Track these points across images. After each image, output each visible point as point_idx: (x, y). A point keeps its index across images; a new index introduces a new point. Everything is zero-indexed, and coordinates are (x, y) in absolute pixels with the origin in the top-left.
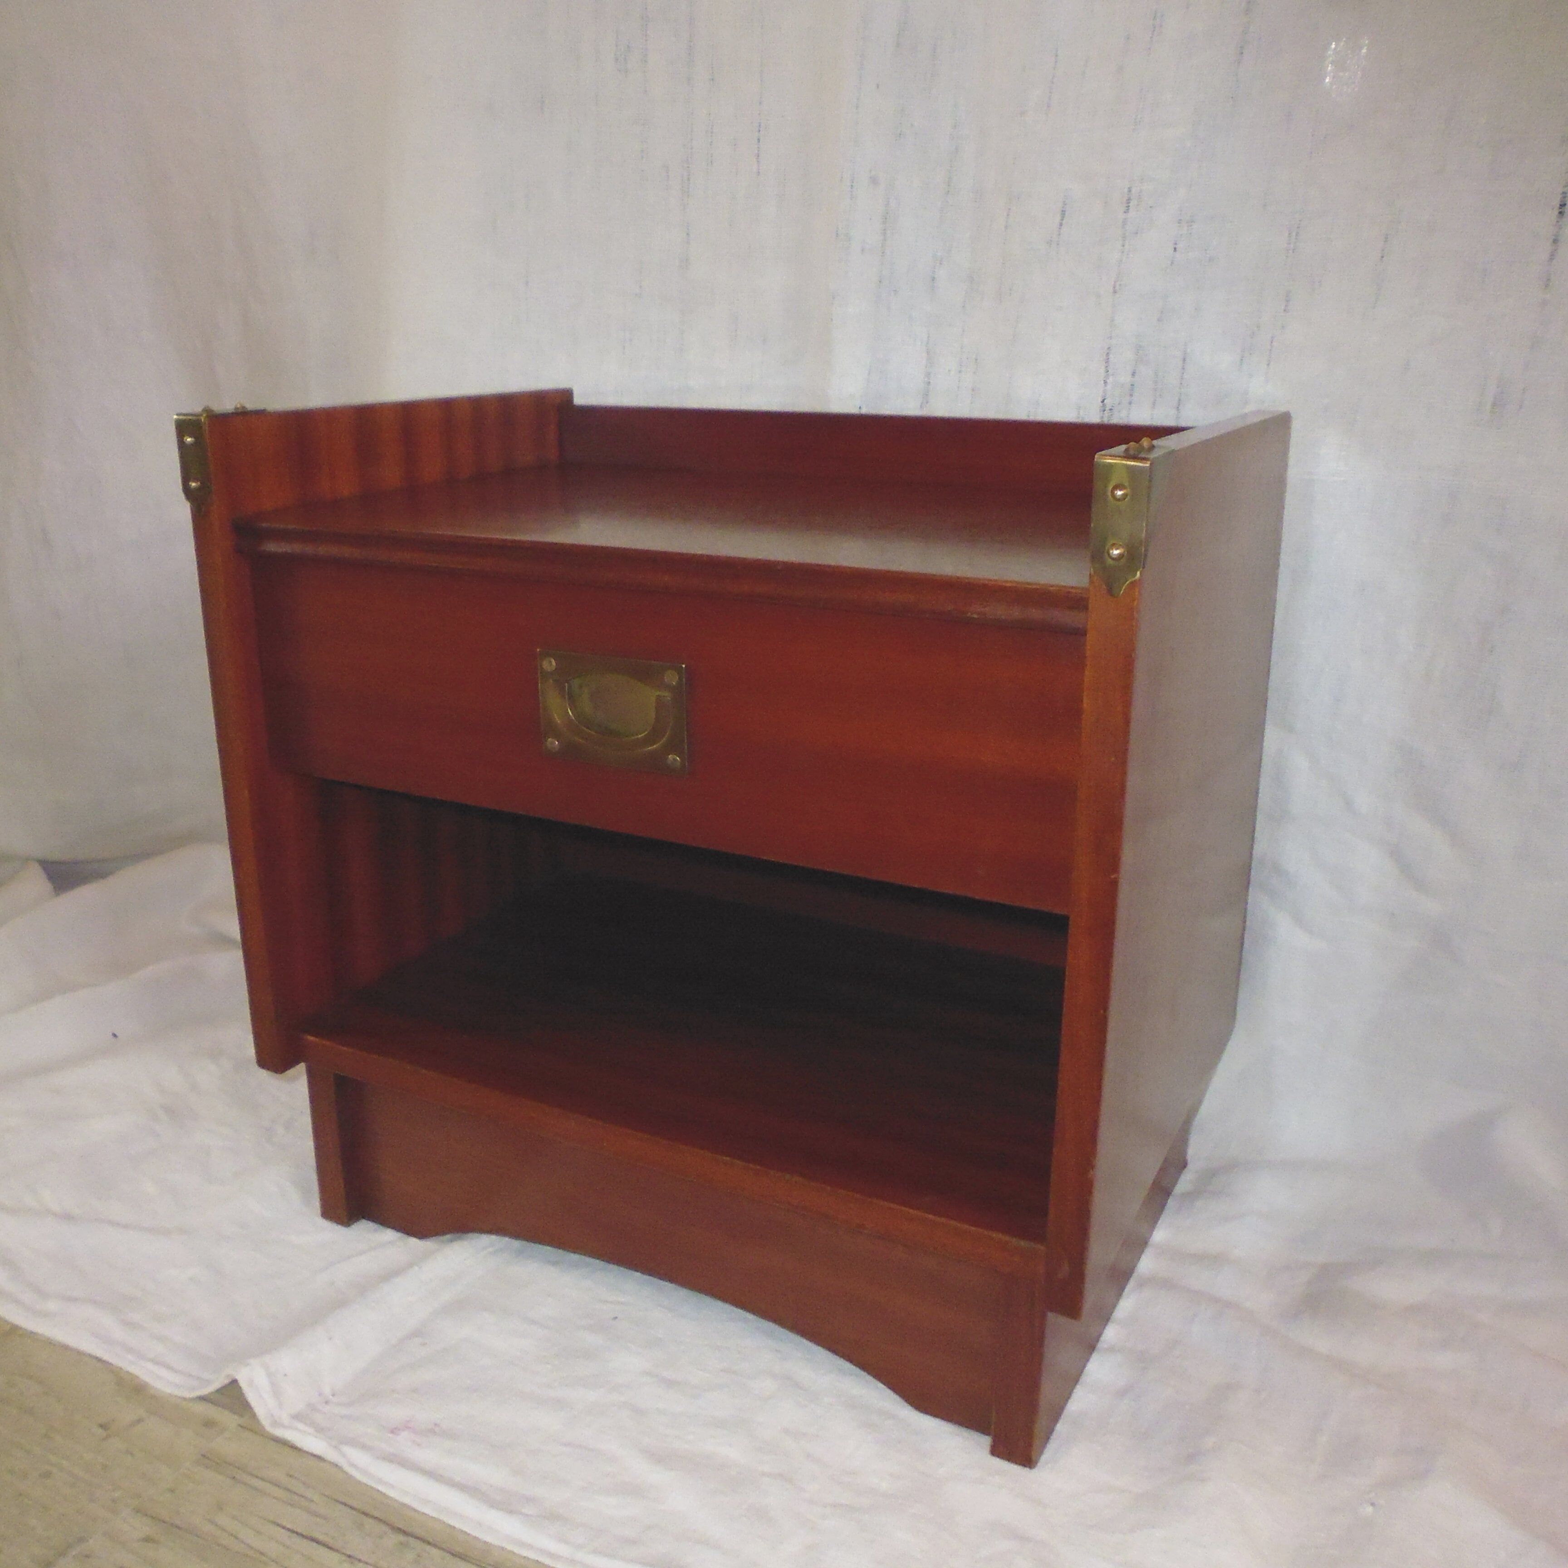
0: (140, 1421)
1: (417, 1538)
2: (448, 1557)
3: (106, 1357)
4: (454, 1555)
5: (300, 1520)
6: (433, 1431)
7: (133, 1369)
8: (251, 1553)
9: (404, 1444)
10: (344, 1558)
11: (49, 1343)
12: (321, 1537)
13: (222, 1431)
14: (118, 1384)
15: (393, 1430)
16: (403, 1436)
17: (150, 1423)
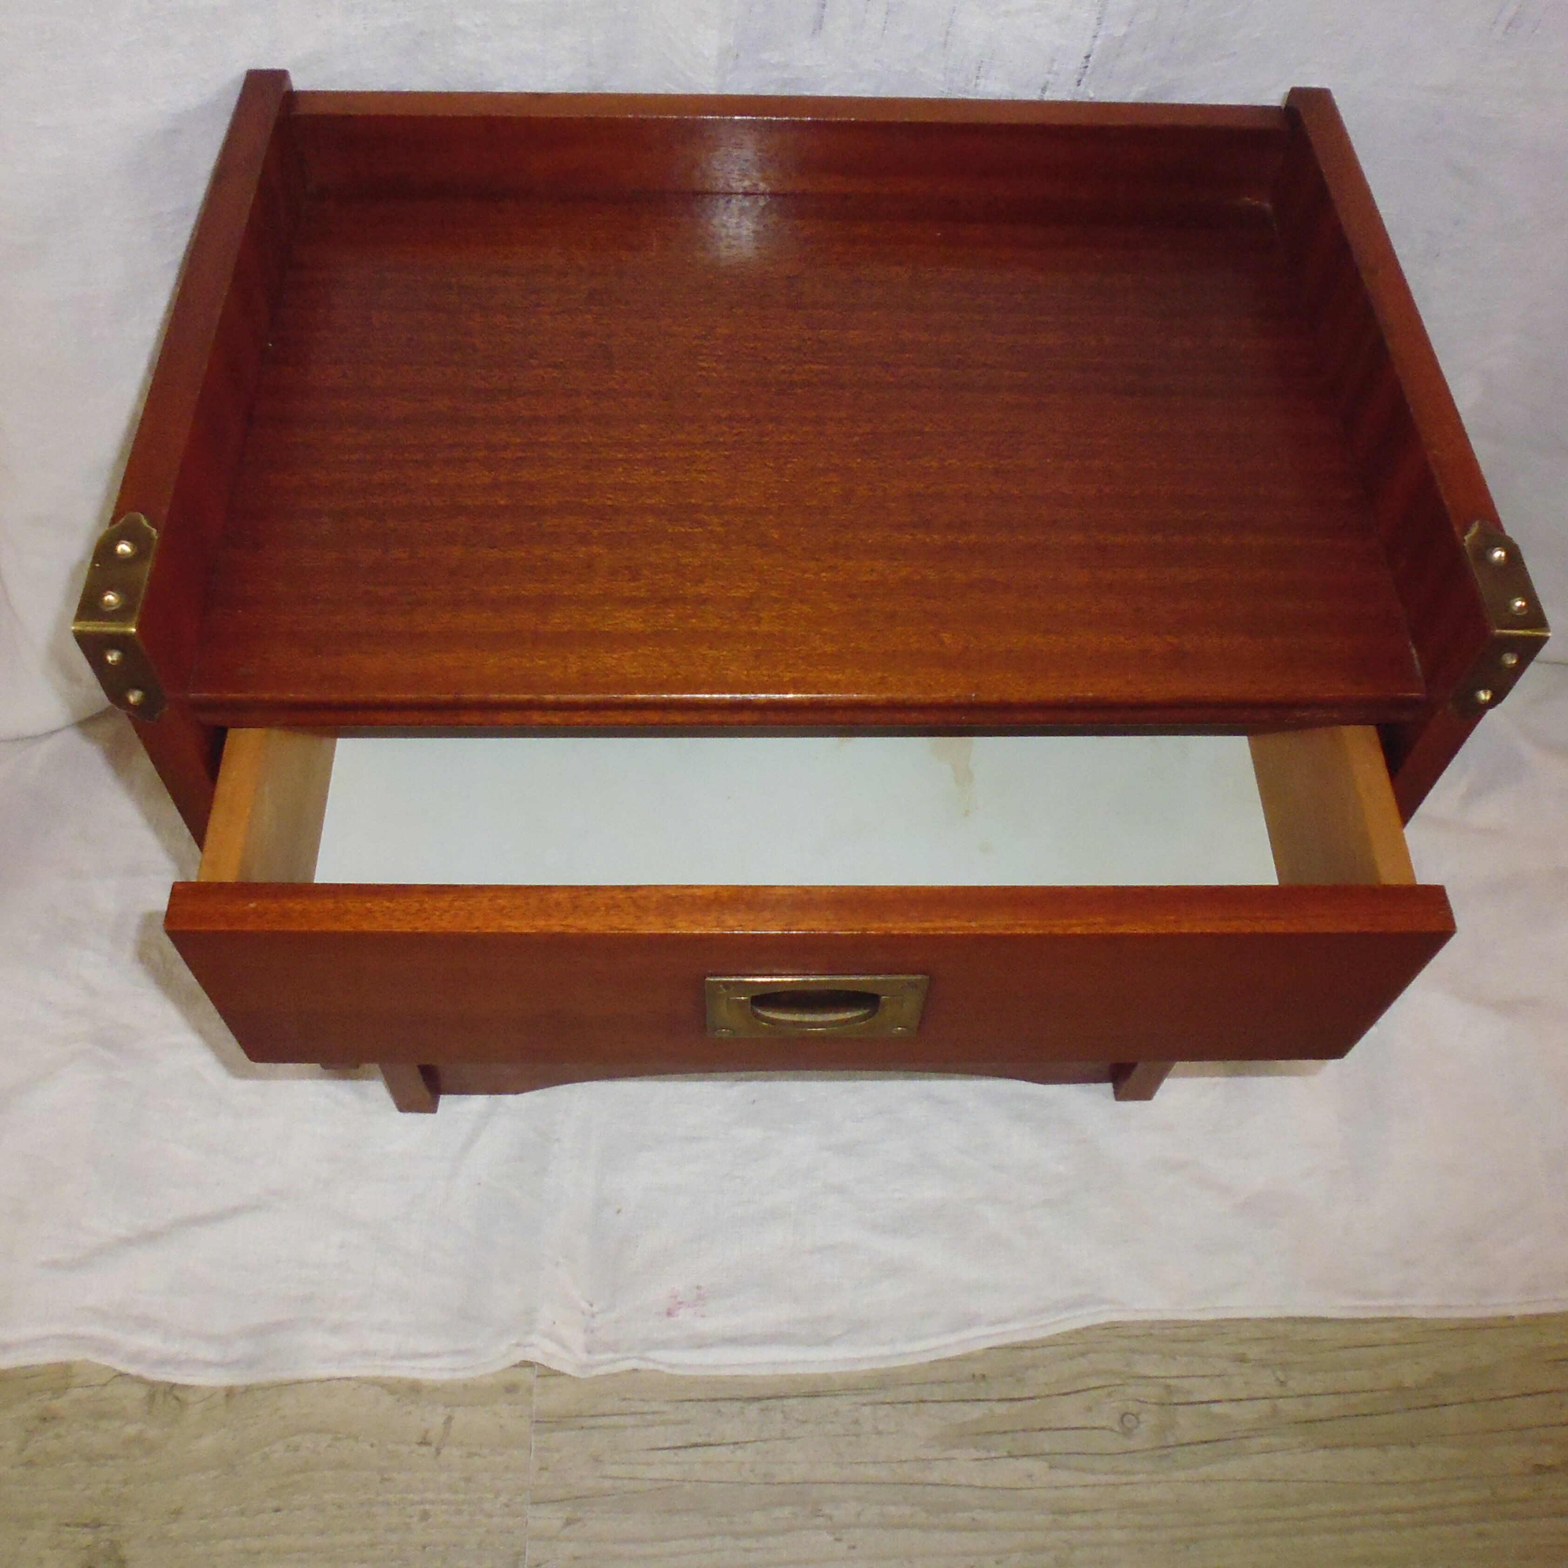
2: (807, 1400)
4: (809, 1396)
5: (672, 1435)
6: (700, 1297)
7: (392, 1373)
8: (660, 1485)
9: (686, 1320)
10: (732, 1447)
12: (699, 1440)
13: (530, 1390)
14: (392, 1393)
15: (669, 1314)
16: (683, 1314)
17: (461, 1416)
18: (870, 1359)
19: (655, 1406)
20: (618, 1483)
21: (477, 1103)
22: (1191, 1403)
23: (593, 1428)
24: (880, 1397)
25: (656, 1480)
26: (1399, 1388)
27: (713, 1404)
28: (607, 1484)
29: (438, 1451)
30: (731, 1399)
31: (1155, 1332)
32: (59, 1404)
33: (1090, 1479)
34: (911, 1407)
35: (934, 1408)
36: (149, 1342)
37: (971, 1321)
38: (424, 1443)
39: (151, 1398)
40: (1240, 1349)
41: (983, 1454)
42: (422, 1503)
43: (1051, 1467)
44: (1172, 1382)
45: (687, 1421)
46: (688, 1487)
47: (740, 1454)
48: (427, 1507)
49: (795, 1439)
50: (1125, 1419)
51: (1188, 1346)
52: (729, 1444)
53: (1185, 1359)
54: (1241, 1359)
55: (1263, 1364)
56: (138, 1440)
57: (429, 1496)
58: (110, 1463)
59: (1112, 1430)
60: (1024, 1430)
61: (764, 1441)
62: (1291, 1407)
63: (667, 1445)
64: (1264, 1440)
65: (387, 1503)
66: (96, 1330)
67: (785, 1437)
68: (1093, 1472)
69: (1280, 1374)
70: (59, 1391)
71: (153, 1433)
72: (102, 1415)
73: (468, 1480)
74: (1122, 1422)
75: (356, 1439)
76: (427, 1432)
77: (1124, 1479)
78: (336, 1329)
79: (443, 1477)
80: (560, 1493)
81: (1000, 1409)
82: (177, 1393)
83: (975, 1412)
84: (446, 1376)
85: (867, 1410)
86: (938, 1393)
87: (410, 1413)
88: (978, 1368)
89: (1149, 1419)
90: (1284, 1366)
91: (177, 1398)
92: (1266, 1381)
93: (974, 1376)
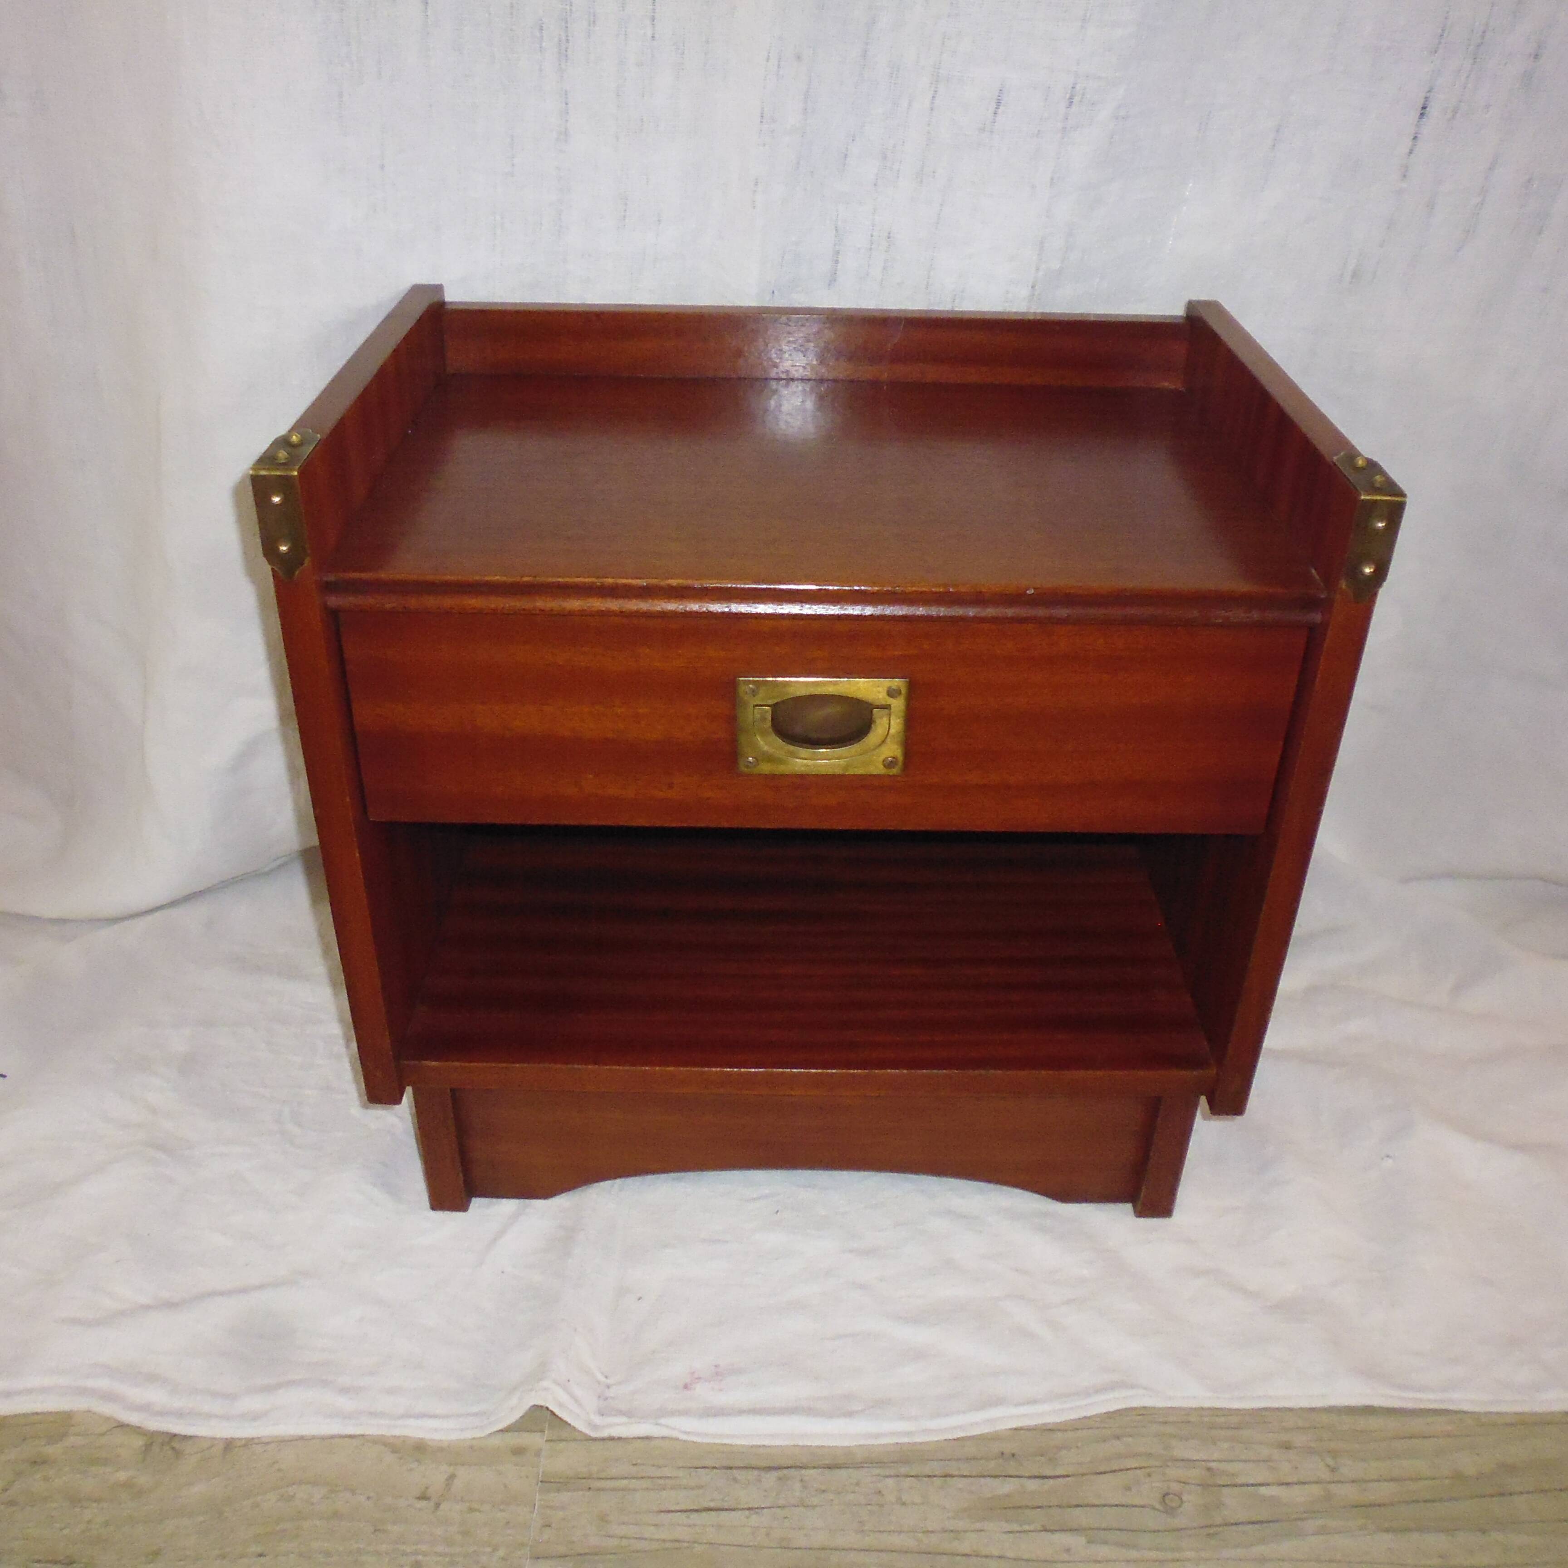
0: (452, 1477)
1: (788, 1468)
2: (827, 1471)
3: (358, 1431)
4: (829, 1467)
5: (684, 1499)
6: (718, 1374)
7: (397, 1432)
8: (668, 1545)
9: (704, 1393)
10: (747, 1512)
11: (283, 1442)
12: (712, 1505)
13: (538, 1454)
14: (394, 1451)
15: (686, 1387)
16: (700, 1389)
17: (464, 1475)
18: (892, 1434)
19: (667, 1472)
20: (624, 1542)
21: (508, 1206)
22: (1236, 1486)
23: (599, 1490)
24: (903, 1470)
25: (664, 1541)
26: (1458, 1477)
27: (729, 1471)
28: (613, 1543)
29: (438, 1505)
30: (746, 1468)
31: (1192, 1419)
32: (52, 1450)
33: (1134, 1554)
34: (938, 1481)
35: (961, 1483)
36: (156, 1396)
37: (998, 1401)
38: (423, 1497)
39: (148, 1447)
40: (1284, 1437)
41: (1016, 1527)
42: (416, 1553)
43: (1088, 1542)
44: (1213, 1465)
45: (700, 1487)
46: (698, 1548)
47: (755, 1520)
48: (420, 1557)
49: (815, 1507)
50: (1167, 1498)
51: (1230, 1433)
52: (743, 1509)
53: (1226, 1445)
54: (1287, 1446)
55: (1311, 1451)
56: (127, 1485)
57: (424, 1548)
58: (95, 1505)
59: (1154, 1508)
60: (1059, 1506)
61: (782, 1507)
62: (1347, 1492)
63: (678, 1508)
64: (1320, 1522)
65: (377, 1553)
66: (103, 1383)
67: (802, 1504)
68: (1135, 1547)
69: (1331, 1462)
70: (54, 1438)
71: (144, 1480)
72: (95, 1461)
73: (465, 1533)
74: (1164, 1501)
75: (353, 1492)
76: (427, 1488)
77: (1169, 1555)
78: (345, 1391)
79: (439, 1531)
80: (562, 1549)
81: (1032, 1485)
82: (176, 1445)
83: (1006, 1487)
84: (454, 1436)
85: (890, 1482)
86: (965, 1469)
87: (411, 1470)
88: (1008, 1448)
89: (1192, 1499)
90: (1334, 1454)
91: (173, 1448)
92: (1314, 1467)
93: (1002, 1453)
